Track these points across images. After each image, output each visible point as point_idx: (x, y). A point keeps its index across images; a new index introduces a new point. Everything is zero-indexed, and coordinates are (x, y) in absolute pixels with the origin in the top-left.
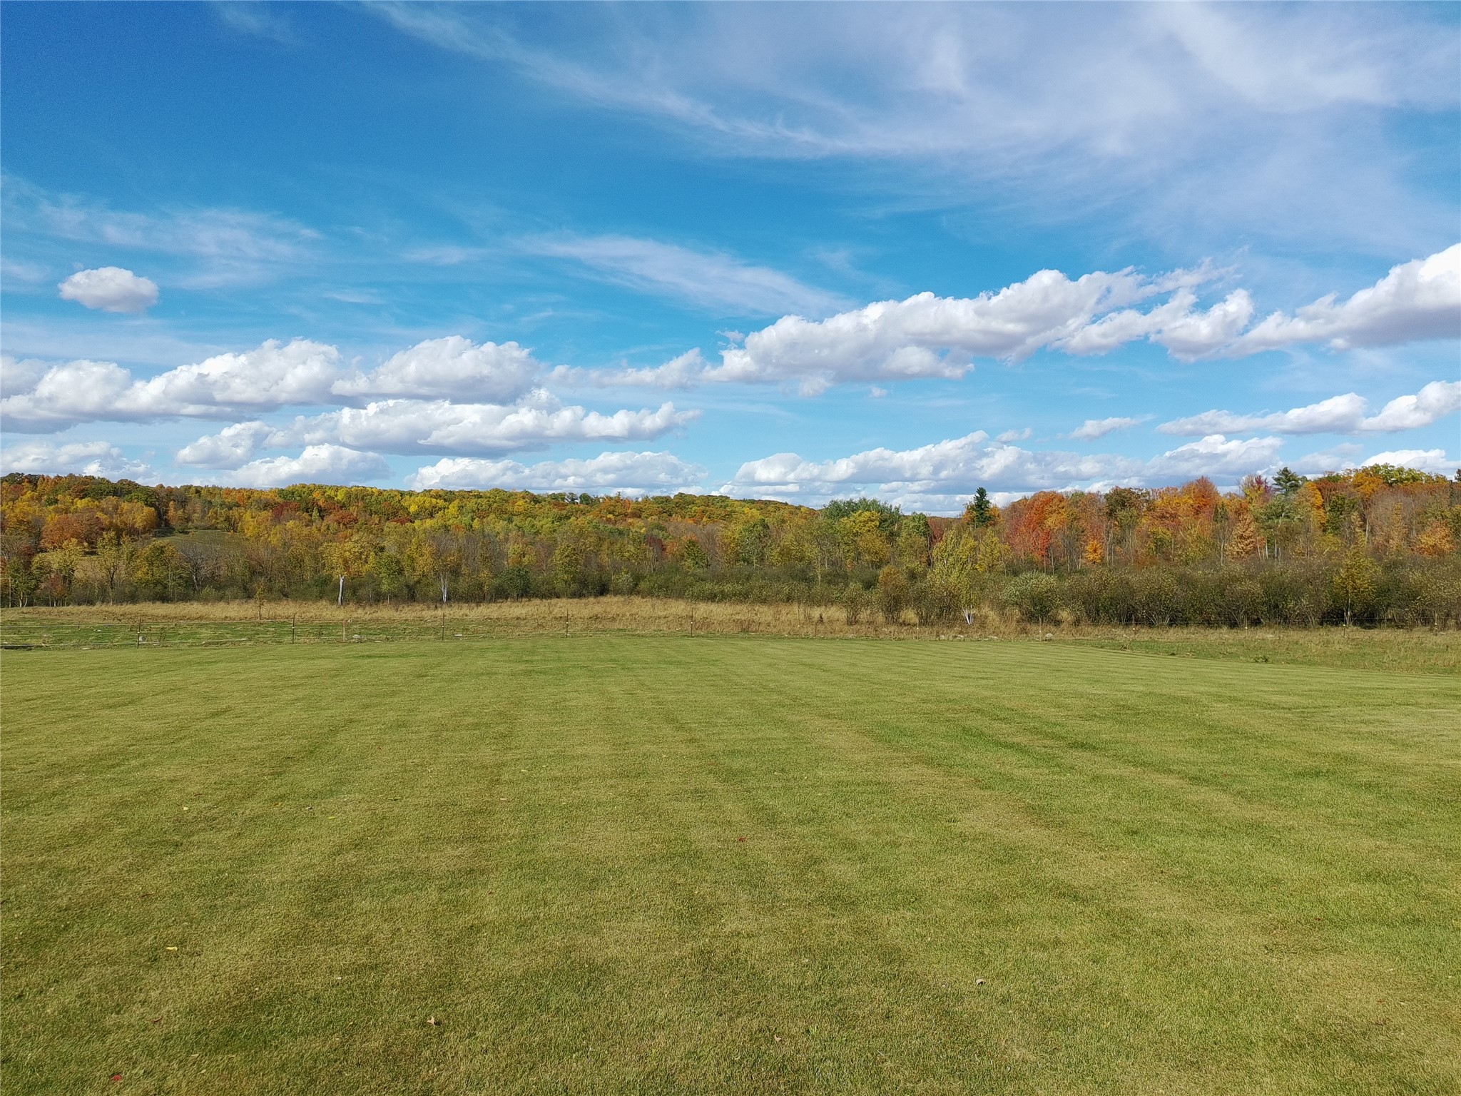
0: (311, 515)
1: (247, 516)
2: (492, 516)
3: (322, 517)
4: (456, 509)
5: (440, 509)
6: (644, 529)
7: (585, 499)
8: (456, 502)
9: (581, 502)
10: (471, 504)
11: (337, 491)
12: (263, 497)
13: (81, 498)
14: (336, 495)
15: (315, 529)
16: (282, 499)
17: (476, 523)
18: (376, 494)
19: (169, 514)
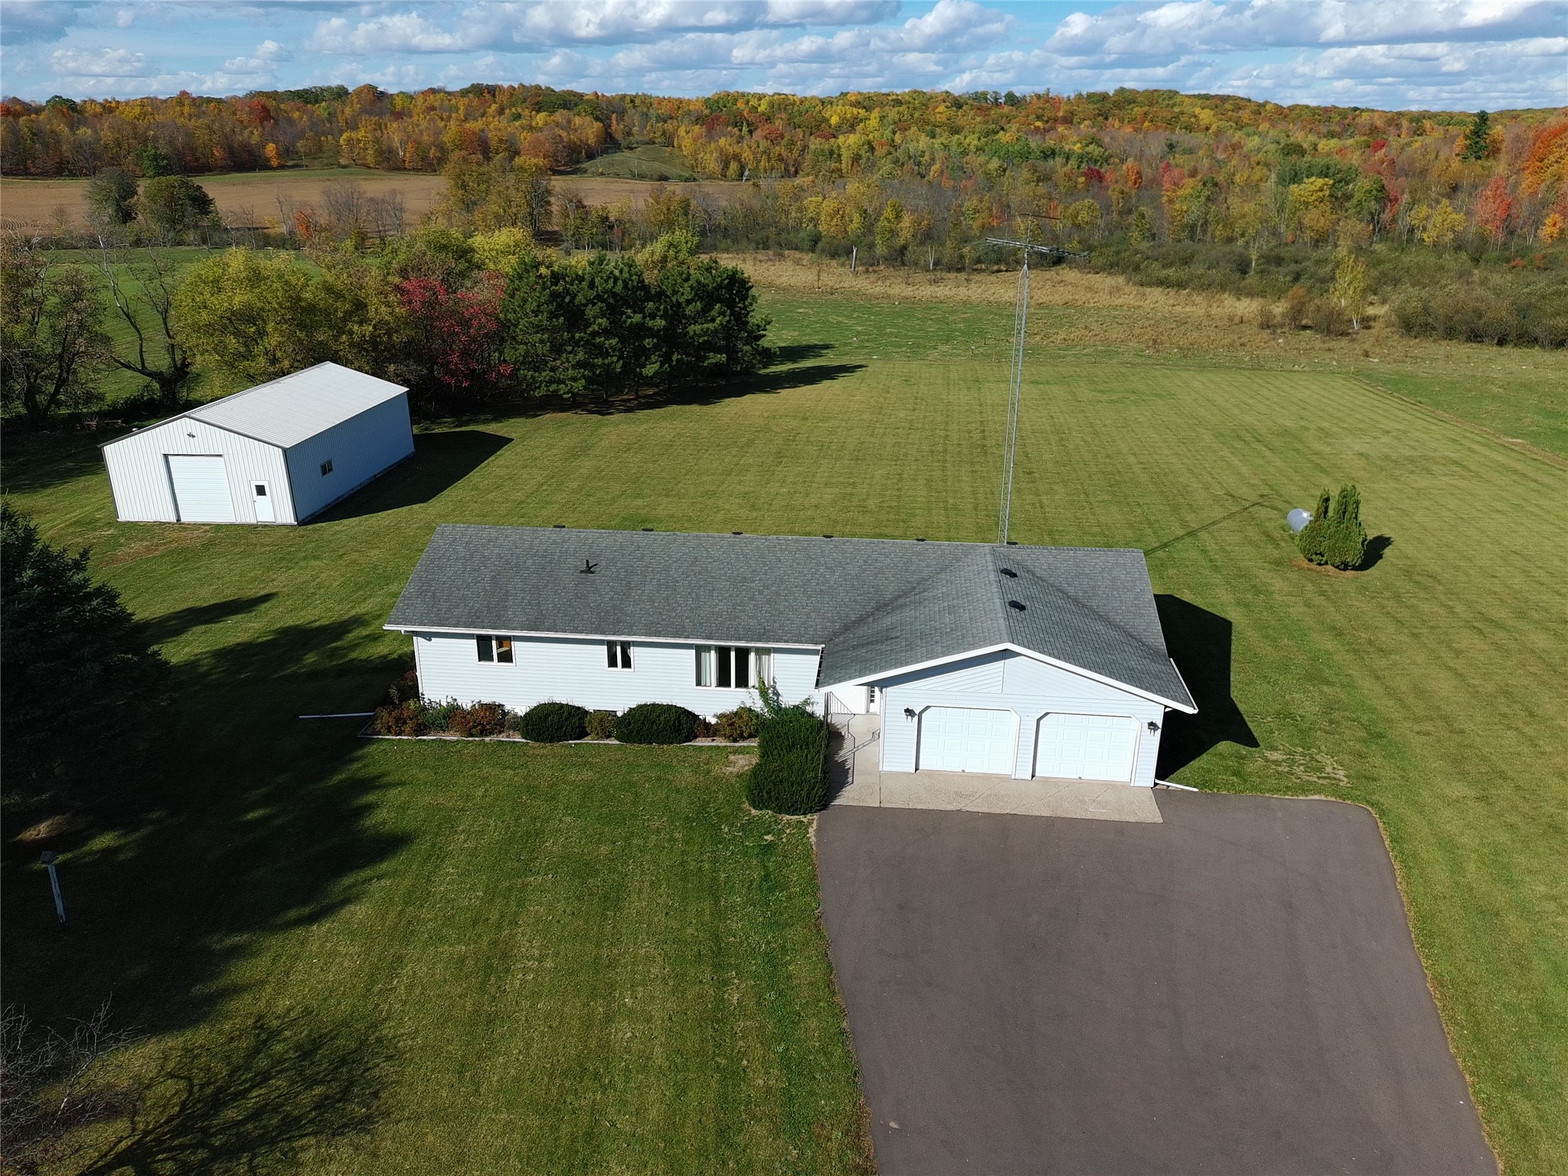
0: (741, 130)
1: (682, 131)
2: (914, 129)
3: (751, 132)
4: (878, 119)
5: (861, 120)
6: (1079, 145)
7: (1011, 99)
8: (877, 110)
9: (1005, 103)
10: (893, 114)
11: (760, 99)
12: (692, 107)
13: (538, 112)
14: (759, 105)
15: (745, 146)
16: (707, 112)
17: (898, 138)
18: (798, 103)
19: (613, 128)
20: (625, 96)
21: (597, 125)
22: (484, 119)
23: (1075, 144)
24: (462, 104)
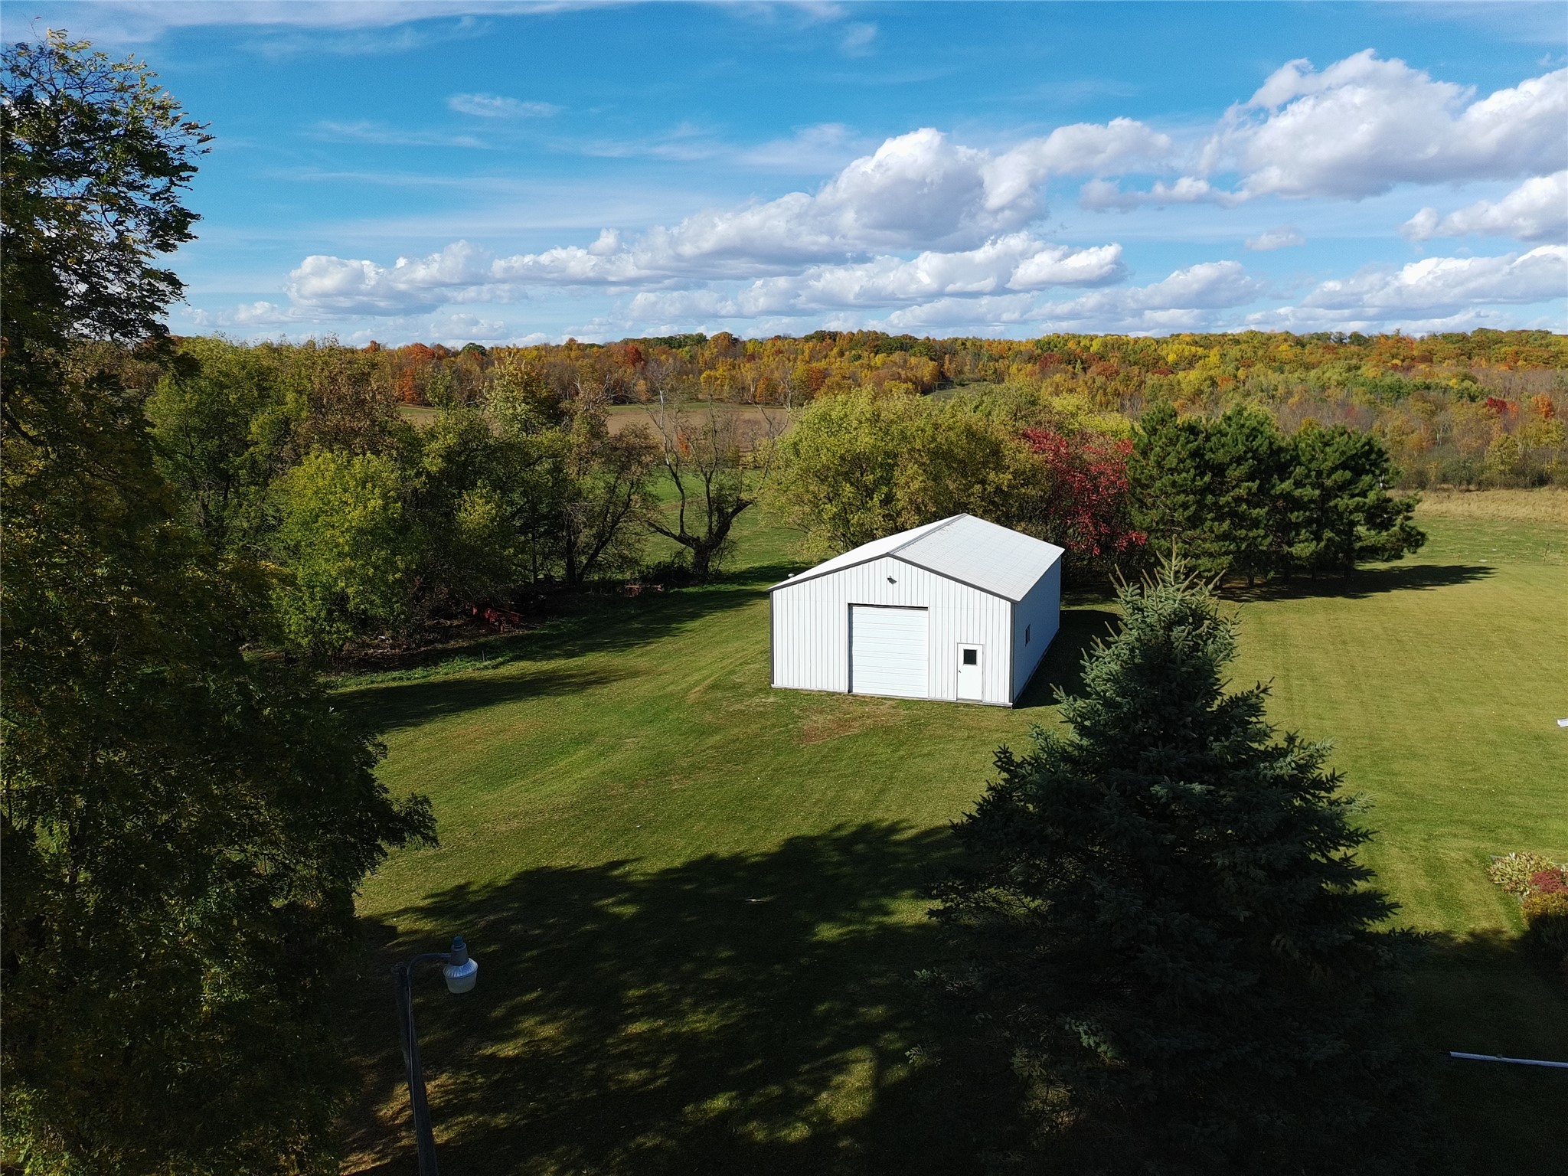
0: (1074, 368)
1: (1014, 369)
2: (1259, 365)
3: (1084, 369)
4: (1218, 357)
5: (1200, 358)
6: (1454, 381)
7: (1357, 339)
9: (1352, 343)
10: (1234, 352)
11: (1092, 340)
12: (1022, 348)
13: (876, 354)
14: (1091, 345)
15: (1081, 382)
16: (1039, 351)
17: (1241, 374)
18: (1132, 343)
19: (946, 367)
20: (956, 339)
21: (932, 363)
22: (827, 360)
23: (1449, 379)
24: (807, 347)
